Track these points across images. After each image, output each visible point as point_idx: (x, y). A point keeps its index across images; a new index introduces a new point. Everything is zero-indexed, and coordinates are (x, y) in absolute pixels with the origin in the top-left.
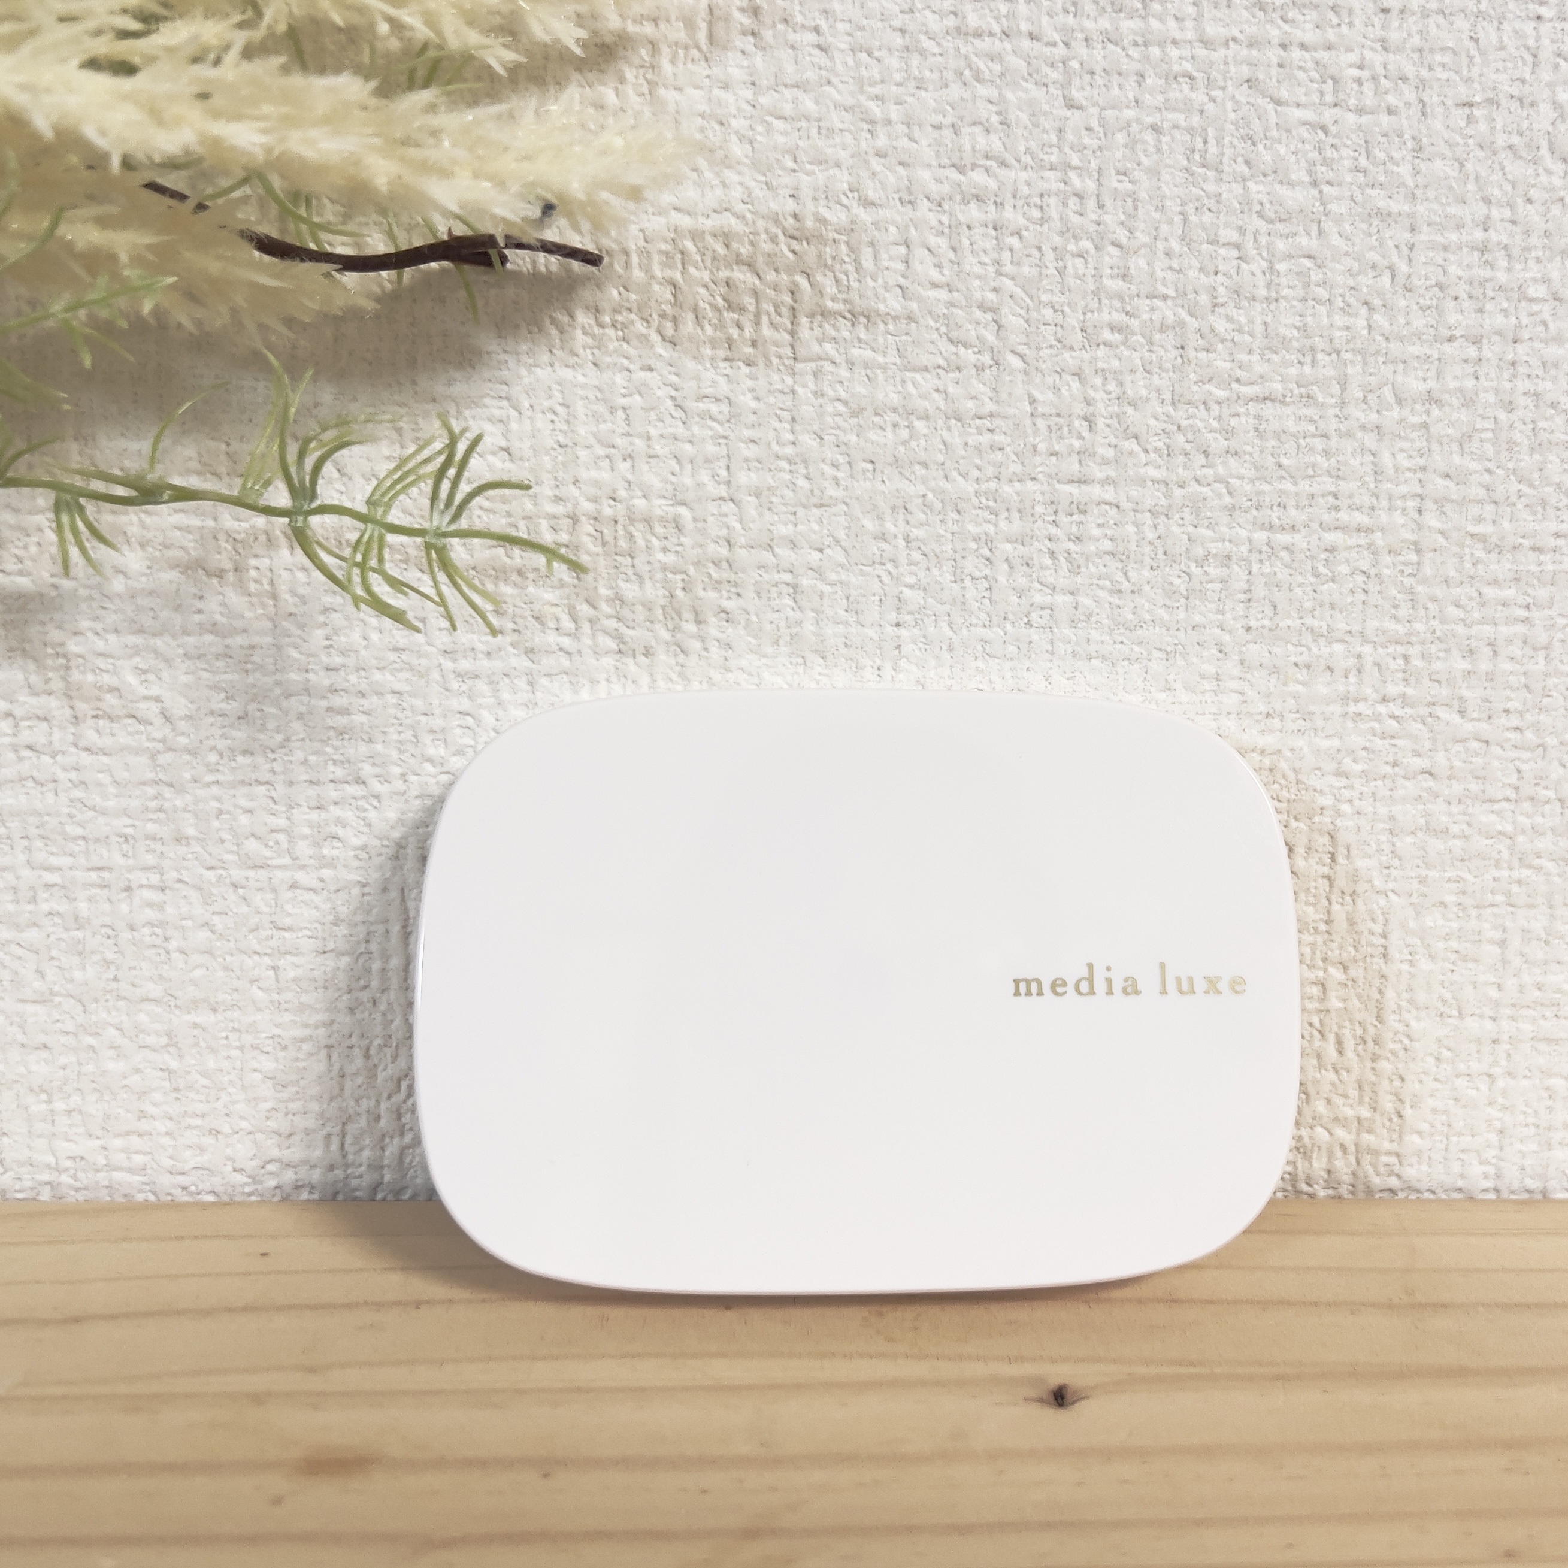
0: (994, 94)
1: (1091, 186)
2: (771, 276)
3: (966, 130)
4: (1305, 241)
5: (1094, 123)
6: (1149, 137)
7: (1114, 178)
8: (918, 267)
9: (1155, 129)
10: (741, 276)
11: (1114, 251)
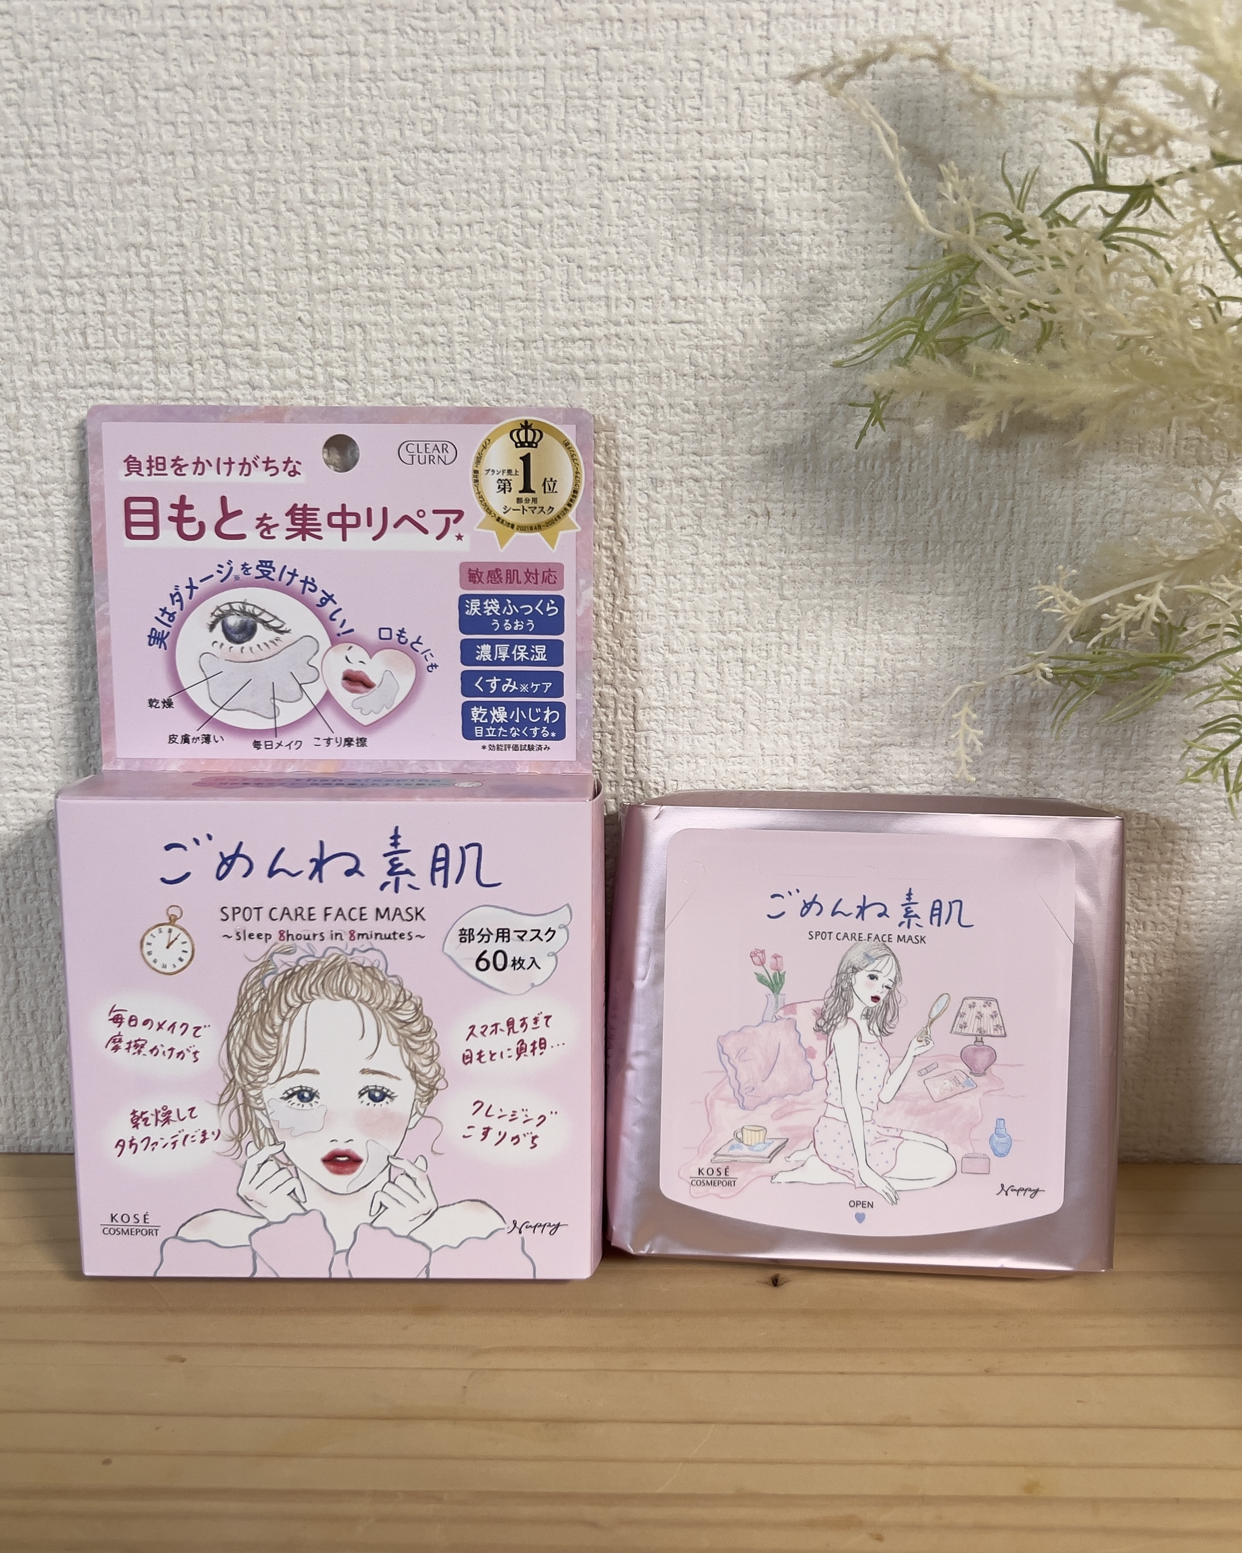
0: (741, 594)
1: (794, 639)
2: (623, 690)
3: (726, 614)
4: (912, 663)
5: (796, 607)
6: (826, 613)
7: (807, 634)
8: (700, 682)
9: (830, 609)
10: (606, 690)
11: (808, 672)
